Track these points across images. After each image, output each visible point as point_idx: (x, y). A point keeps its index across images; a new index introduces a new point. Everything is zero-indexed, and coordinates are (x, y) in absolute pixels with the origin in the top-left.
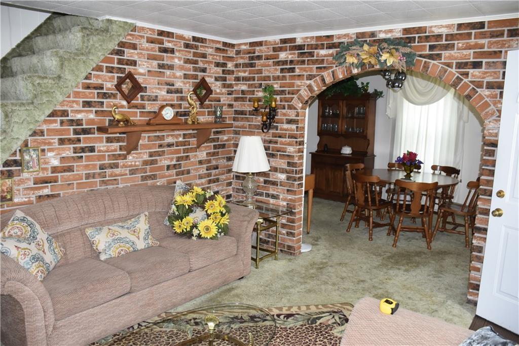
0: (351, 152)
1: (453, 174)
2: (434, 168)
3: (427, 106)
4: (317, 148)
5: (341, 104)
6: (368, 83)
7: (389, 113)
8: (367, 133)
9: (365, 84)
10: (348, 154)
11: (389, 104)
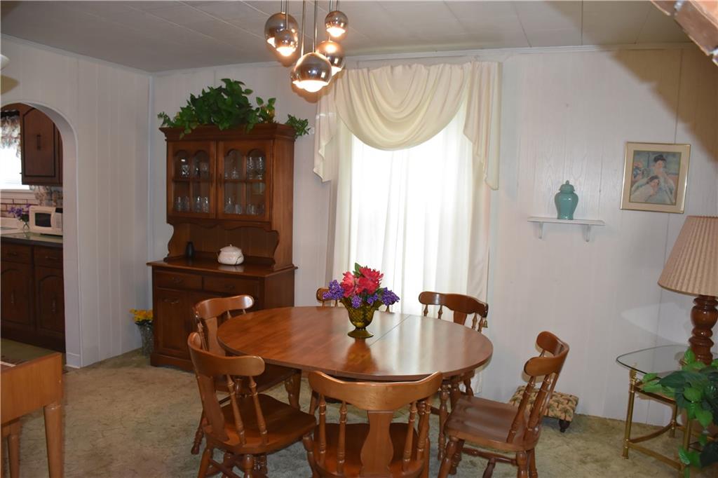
0: (240, 260)
1: (470, 313)
2: (426, 298)
3: (406, 151)
4: (168, 252)
5: (213, 149)
6: (272, 101)
7: (320, 168)
8: (271, 217)
9: (266, 103)
10: (235, 265)
11: (319, 149)
